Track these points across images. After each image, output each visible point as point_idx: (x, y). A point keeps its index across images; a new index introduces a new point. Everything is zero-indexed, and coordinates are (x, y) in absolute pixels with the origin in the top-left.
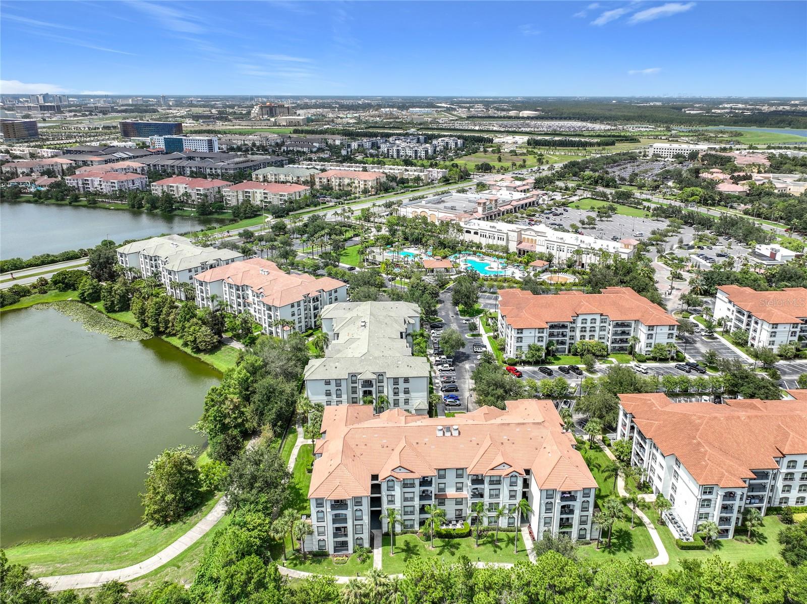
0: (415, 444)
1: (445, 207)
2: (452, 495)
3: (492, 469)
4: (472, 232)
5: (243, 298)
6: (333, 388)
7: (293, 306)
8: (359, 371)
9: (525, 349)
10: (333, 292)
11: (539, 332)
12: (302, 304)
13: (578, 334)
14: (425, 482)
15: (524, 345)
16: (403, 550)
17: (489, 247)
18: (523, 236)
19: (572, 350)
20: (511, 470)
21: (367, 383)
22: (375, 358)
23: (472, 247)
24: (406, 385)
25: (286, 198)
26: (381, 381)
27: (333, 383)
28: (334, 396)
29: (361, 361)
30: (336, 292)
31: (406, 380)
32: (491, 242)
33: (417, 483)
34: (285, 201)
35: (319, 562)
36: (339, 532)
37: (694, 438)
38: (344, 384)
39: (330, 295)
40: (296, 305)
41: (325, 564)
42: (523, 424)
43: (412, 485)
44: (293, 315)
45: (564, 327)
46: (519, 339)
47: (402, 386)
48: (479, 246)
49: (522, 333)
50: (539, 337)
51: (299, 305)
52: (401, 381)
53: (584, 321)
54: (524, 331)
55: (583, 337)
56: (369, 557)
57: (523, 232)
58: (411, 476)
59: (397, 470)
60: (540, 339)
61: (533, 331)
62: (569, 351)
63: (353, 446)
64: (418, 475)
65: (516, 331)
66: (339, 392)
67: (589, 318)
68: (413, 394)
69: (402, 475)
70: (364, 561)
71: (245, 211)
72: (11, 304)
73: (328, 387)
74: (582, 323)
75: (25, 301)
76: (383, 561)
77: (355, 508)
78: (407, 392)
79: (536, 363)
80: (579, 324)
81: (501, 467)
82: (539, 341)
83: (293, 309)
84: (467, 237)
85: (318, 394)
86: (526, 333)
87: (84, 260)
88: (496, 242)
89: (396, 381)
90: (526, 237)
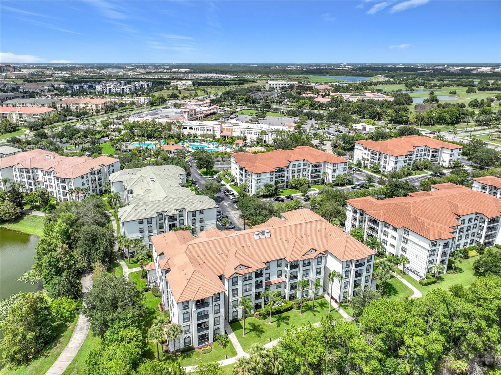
0: (242, 248)
1: (161, 116)
2: (275, 281)
3: (304, 255)
4: (188, 128)
5: (34, 179)
6: (145, 226)
7: (83, 178)
8: (164, 210)
9: (263, 187)
10: (110, 166)
11: (270, 175)
12: (89, 175)
13: (291, 175)
14: (258, 274)
15: (262, 184)
16: (251, 330)
17: (202, 136)
18: (223, 127)
19: (289, 186)
20: (317, 253)
21: (172, 218)
22: (174, 199)
23: (191, 137)
24: (201, 216)
26: (181, 216)
27: (145, 222)
28: (146, 232)
29: (164, 202)
30: (113, 166)
31: (201, 212)
32: (202, 132)
33: (254, 275)
34: (38, 118)
35: (189, 356)
38: (154, 221)
39: (109, 168)
40: (85, 176)
41: (194, 356)
42: (310, 222)
43: (250, 278)
44: (83, 184)
45: (282, 171)
46: (258, 181)
47: (198, 216)
48: (195, 136)
49: (260, 176)
50: (270, 178)
51: (87, 177)
52: (197, 213)
53: (294, 166)
54: (261, 175)
55: (293, 177)
56: (227, 342)
57: (223, 125)
58: (249, 271)
59: (238, 268)
60: (271, 179)
61: (266, 174)
62: (287, 187)
63: (196, 258)
64: (253, 269)
65: (256, 175)
66: (150, 229)
67: (296, 163)
68: (206, 222)
69: (243, 271)
70: (225, 346)
71: (6, 127)
73: (141, 226)
74: (293, 167)
76: (240, 342)
77: (214, 304)
78: (202, 221)
79: (271, 196)
80: (291, 169)
81: (310, 252)
82: (270, 181)
83: (83, 180)
84: (186, 132)
85: (133, 232)
86: (262, 176)
88: (205, 132)
89: (193, 213)
90: (226, 128)
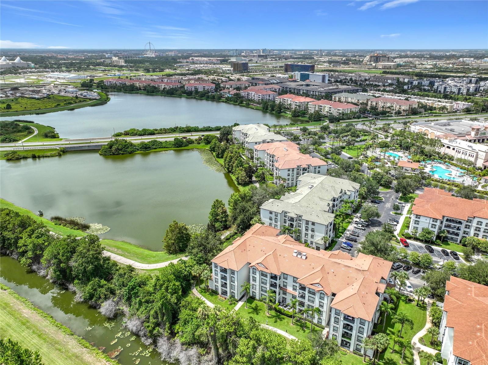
0: (278, 255)
1: (446, 129)
2: (290, 291)
3: (311, 284)
4: (452, 148)
5: (273, 162)
6: (273, 216)
7: (289, 170)
8: (288, 211)
9: (420, 231)
10: (317, 167)
11: (433, 221)
12: (295, 170)
13: (472, 232)
14: (274, 277)
15: (420, 227)
16: (252, 308)
17: (460, 160)
19: (462, 242)
20: (322, 289)
21: (292, 219)
22: (301, 206)
24: (313, 227)
25: (341, 112)
26: (300, 220)
27: (274, 214)
28: (274, 221)
29: (292, 206)
30: (319, 167)
31: (313, 224)
32: (463, 157)
33: (269, 276)
34: (340, 113)
35: (212, 295)
36: (224, 285)
37: (481, 324)
38: (279, 215)
39: (315, 169)
40: (291, 170)
41: (214, 297)
42: (349, 267)
43: (266, 276)
44: (289, 175)
45: (460, 223)
46: (417, 222)
47: (310, 226)
48: (451, 158)
49: (419, 218)
50: (433, 224)
51: (293, 171)
52: (310, 223)
53: (480, 223)
54: (421, 217)
55: (476, 235)
56: (234, 303)
58: (265, 270)
59: (260, 265)
60: (434, 226)
61: (428, 219)
62: (460, 242)
63: (248, 245)
64: (269, 271)
65: (415, 215)
66: (276, 220)
67: (484, 221)
68: (316, 233)
70: (231, 304)
71: (315, 117)
72: (185, 146)
73: (271, 215)
74: (478, 224)
75: (191, 146)
76: (240, 308)
77: (232, 275)
78: (313, 231)
79: (426, 242)
80: (474, 224)
81: (317, 285)
82: (432, 227)
83: (289, 172)
84: (443, 150)
85: (266, 218)
86: (422, 219)
87: (219, 132)
88: (466, 158)
89: (307, 222)
